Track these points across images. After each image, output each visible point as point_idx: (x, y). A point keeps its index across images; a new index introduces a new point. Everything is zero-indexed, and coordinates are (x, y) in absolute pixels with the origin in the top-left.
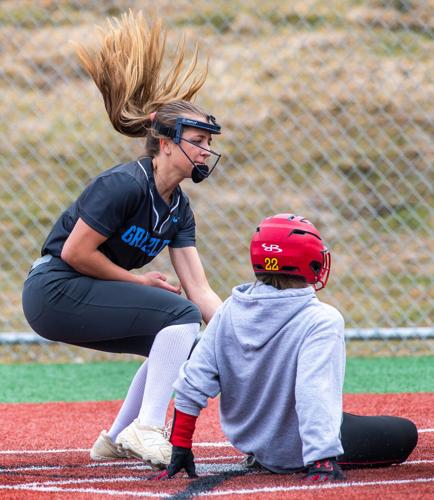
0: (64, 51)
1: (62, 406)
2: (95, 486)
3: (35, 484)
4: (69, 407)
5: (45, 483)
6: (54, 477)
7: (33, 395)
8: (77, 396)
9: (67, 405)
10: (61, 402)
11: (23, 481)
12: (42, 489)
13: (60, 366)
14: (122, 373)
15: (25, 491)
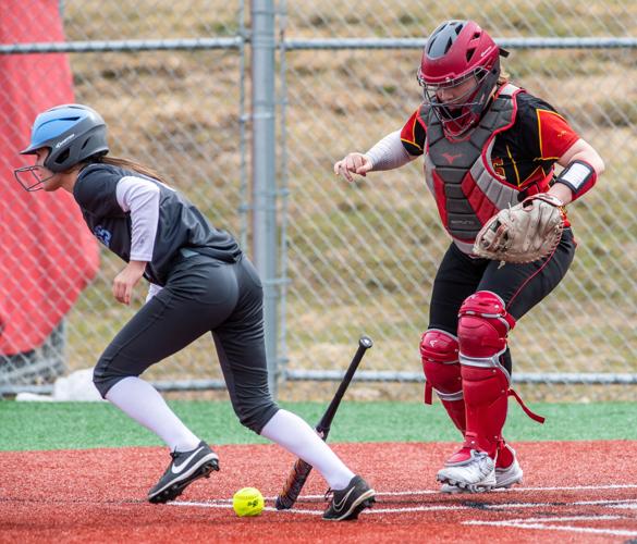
0: (593, 100)
1: (558, 444)
2: (577, 524)
3: (517, 521)
4: (566, 446)
5: (527, 520)
6: (537, 514)
7: (533, 433)
8: (575, 435)
9: (564, 444)
10: (558, 441)
11: (507, 518)
12: (524, 526)
13: (564, 406)
14: (622, 413)
15: (506, 527)
